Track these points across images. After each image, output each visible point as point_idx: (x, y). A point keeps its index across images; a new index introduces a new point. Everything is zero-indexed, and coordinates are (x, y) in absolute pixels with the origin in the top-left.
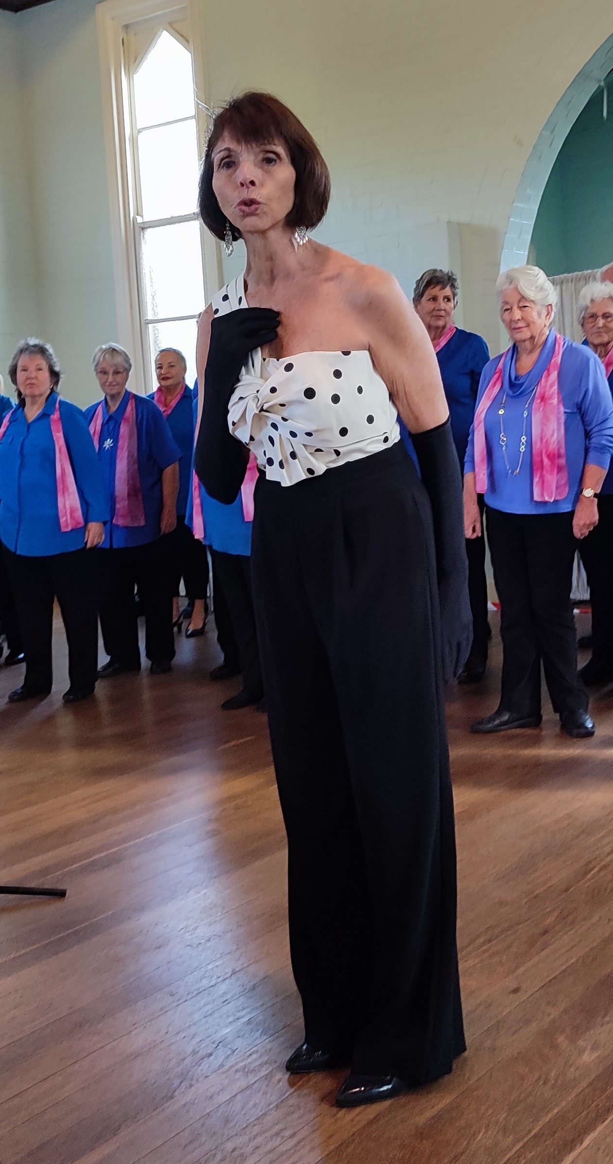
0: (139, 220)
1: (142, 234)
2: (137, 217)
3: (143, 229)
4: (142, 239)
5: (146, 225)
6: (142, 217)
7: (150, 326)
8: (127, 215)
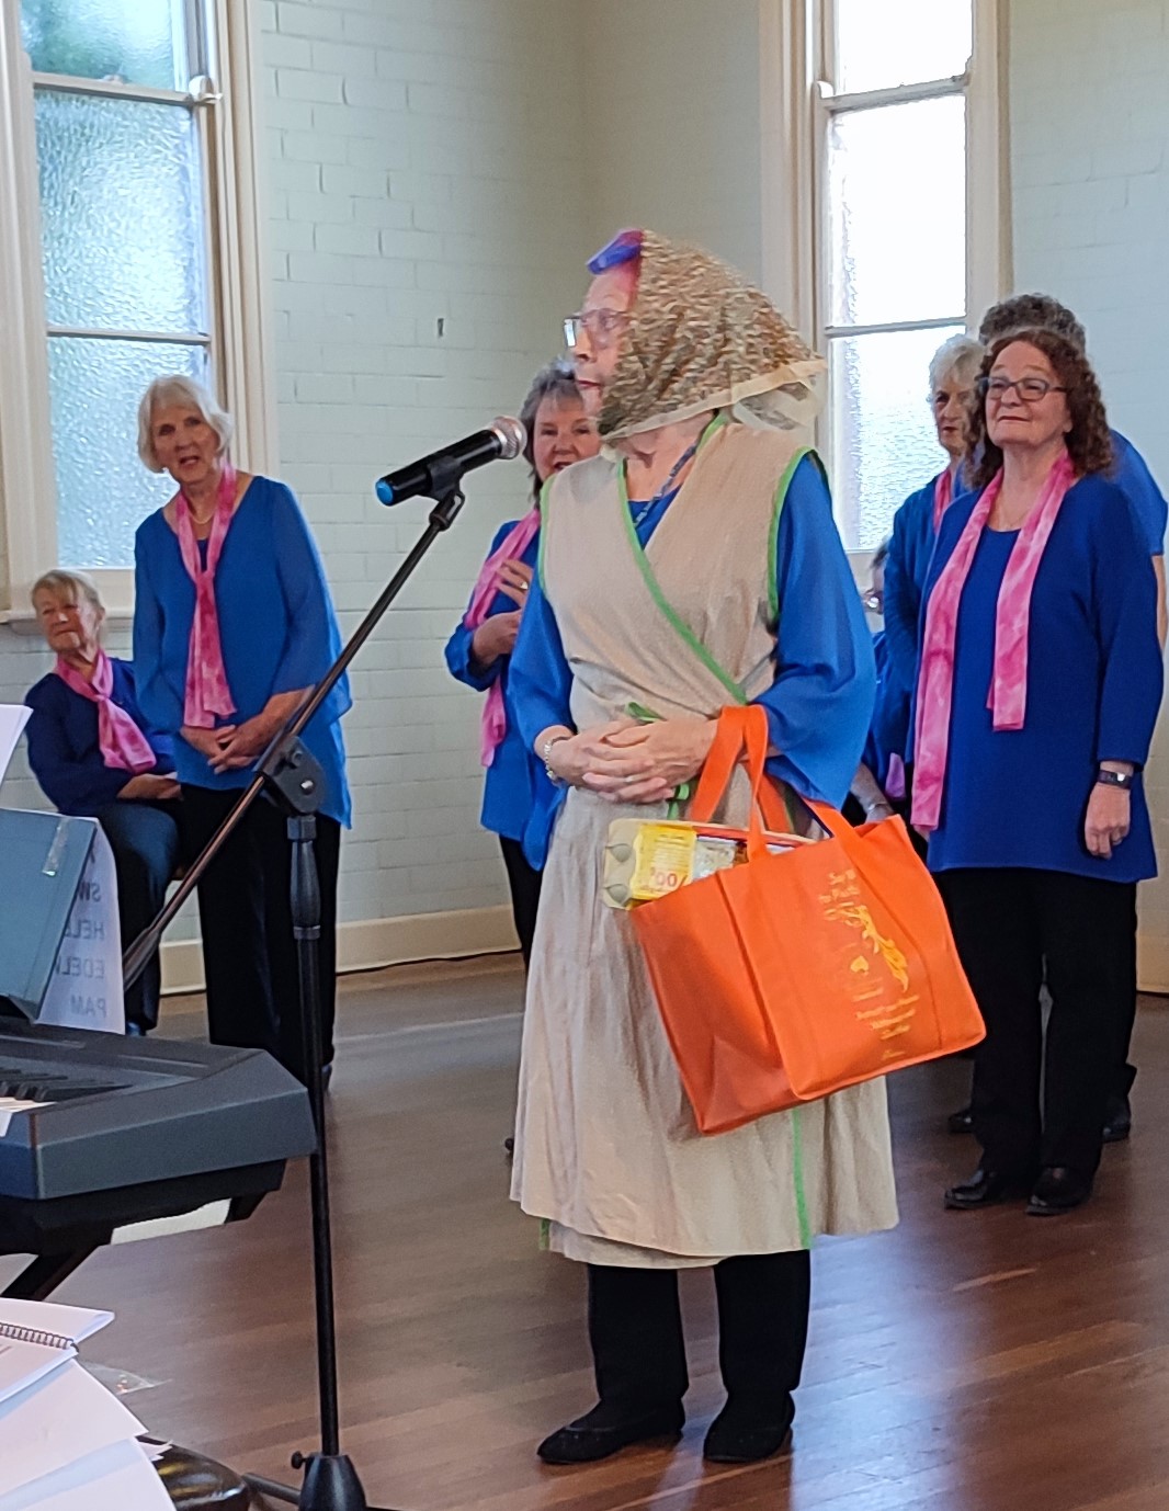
0: (826, 91)
1: (830, 125)
2: (822, 84)
3: (833, 112)
4: (829, 137)
5: (841, 104)
6: (833, 84)
7: (836, 341)
8: (799, 77)
